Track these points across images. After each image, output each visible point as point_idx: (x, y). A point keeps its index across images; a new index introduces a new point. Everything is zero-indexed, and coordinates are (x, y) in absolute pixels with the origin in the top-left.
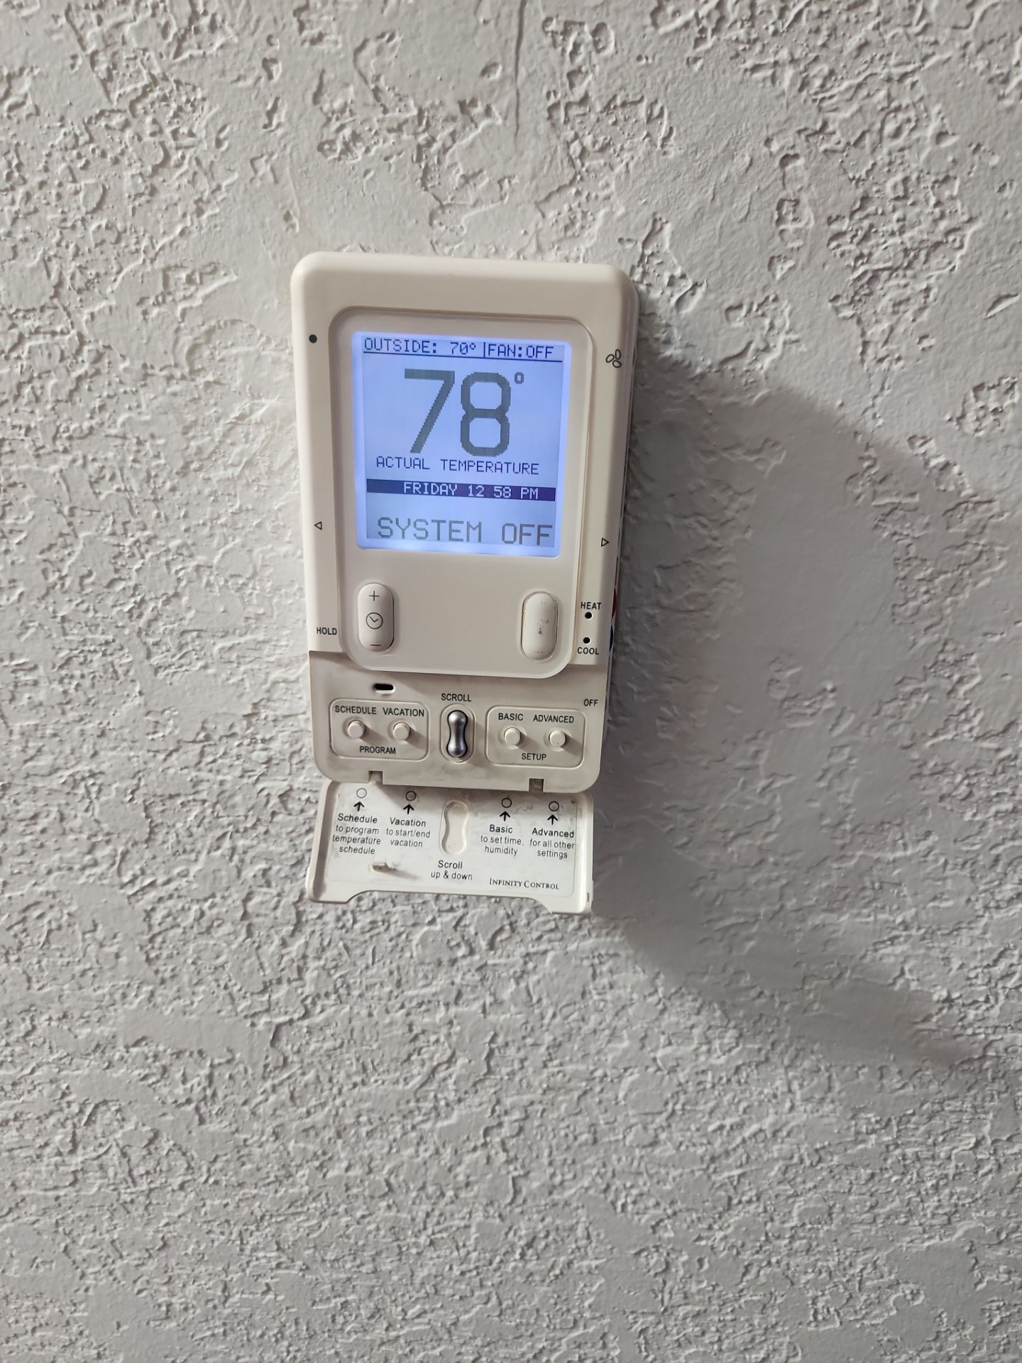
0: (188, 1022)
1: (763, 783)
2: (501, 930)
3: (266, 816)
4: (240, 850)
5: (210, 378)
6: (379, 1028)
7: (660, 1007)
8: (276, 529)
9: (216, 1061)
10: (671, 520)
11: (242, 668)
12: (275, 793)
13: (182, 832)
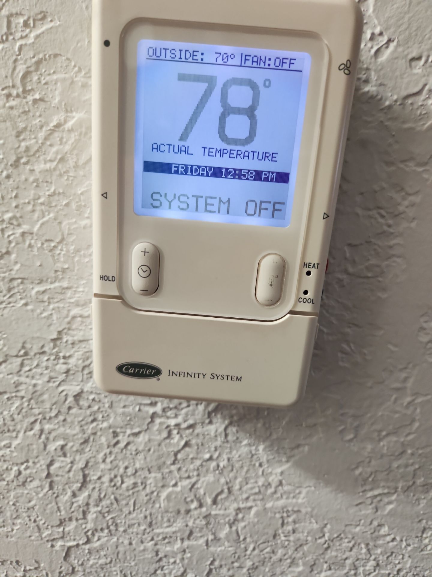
0: (9, 542)
1: (409, 399)
2: (222, 492)
3: (64, 409)
4: (46, 431)
5: (37, 96)
6: (136, 552)
7: (326, 546)
8: (79, 208)
9: (28, 568)
10: (359, 211)
11: (51, 306)
12: (71, 394)
13: (8, 418)
